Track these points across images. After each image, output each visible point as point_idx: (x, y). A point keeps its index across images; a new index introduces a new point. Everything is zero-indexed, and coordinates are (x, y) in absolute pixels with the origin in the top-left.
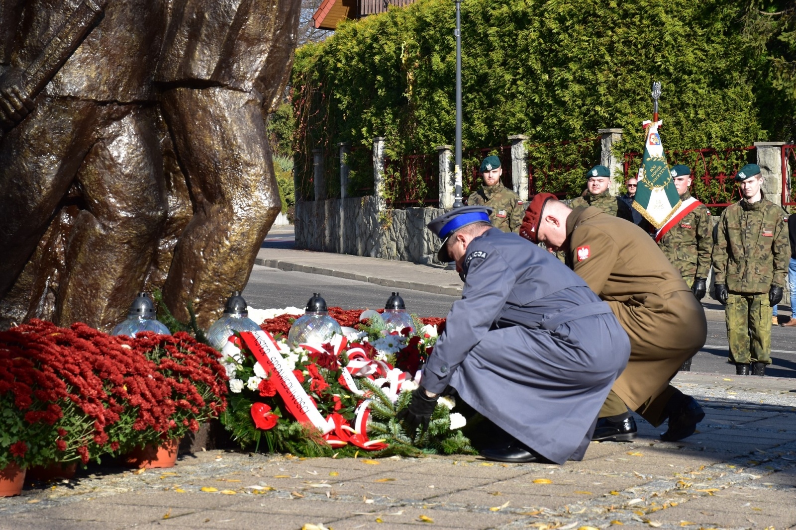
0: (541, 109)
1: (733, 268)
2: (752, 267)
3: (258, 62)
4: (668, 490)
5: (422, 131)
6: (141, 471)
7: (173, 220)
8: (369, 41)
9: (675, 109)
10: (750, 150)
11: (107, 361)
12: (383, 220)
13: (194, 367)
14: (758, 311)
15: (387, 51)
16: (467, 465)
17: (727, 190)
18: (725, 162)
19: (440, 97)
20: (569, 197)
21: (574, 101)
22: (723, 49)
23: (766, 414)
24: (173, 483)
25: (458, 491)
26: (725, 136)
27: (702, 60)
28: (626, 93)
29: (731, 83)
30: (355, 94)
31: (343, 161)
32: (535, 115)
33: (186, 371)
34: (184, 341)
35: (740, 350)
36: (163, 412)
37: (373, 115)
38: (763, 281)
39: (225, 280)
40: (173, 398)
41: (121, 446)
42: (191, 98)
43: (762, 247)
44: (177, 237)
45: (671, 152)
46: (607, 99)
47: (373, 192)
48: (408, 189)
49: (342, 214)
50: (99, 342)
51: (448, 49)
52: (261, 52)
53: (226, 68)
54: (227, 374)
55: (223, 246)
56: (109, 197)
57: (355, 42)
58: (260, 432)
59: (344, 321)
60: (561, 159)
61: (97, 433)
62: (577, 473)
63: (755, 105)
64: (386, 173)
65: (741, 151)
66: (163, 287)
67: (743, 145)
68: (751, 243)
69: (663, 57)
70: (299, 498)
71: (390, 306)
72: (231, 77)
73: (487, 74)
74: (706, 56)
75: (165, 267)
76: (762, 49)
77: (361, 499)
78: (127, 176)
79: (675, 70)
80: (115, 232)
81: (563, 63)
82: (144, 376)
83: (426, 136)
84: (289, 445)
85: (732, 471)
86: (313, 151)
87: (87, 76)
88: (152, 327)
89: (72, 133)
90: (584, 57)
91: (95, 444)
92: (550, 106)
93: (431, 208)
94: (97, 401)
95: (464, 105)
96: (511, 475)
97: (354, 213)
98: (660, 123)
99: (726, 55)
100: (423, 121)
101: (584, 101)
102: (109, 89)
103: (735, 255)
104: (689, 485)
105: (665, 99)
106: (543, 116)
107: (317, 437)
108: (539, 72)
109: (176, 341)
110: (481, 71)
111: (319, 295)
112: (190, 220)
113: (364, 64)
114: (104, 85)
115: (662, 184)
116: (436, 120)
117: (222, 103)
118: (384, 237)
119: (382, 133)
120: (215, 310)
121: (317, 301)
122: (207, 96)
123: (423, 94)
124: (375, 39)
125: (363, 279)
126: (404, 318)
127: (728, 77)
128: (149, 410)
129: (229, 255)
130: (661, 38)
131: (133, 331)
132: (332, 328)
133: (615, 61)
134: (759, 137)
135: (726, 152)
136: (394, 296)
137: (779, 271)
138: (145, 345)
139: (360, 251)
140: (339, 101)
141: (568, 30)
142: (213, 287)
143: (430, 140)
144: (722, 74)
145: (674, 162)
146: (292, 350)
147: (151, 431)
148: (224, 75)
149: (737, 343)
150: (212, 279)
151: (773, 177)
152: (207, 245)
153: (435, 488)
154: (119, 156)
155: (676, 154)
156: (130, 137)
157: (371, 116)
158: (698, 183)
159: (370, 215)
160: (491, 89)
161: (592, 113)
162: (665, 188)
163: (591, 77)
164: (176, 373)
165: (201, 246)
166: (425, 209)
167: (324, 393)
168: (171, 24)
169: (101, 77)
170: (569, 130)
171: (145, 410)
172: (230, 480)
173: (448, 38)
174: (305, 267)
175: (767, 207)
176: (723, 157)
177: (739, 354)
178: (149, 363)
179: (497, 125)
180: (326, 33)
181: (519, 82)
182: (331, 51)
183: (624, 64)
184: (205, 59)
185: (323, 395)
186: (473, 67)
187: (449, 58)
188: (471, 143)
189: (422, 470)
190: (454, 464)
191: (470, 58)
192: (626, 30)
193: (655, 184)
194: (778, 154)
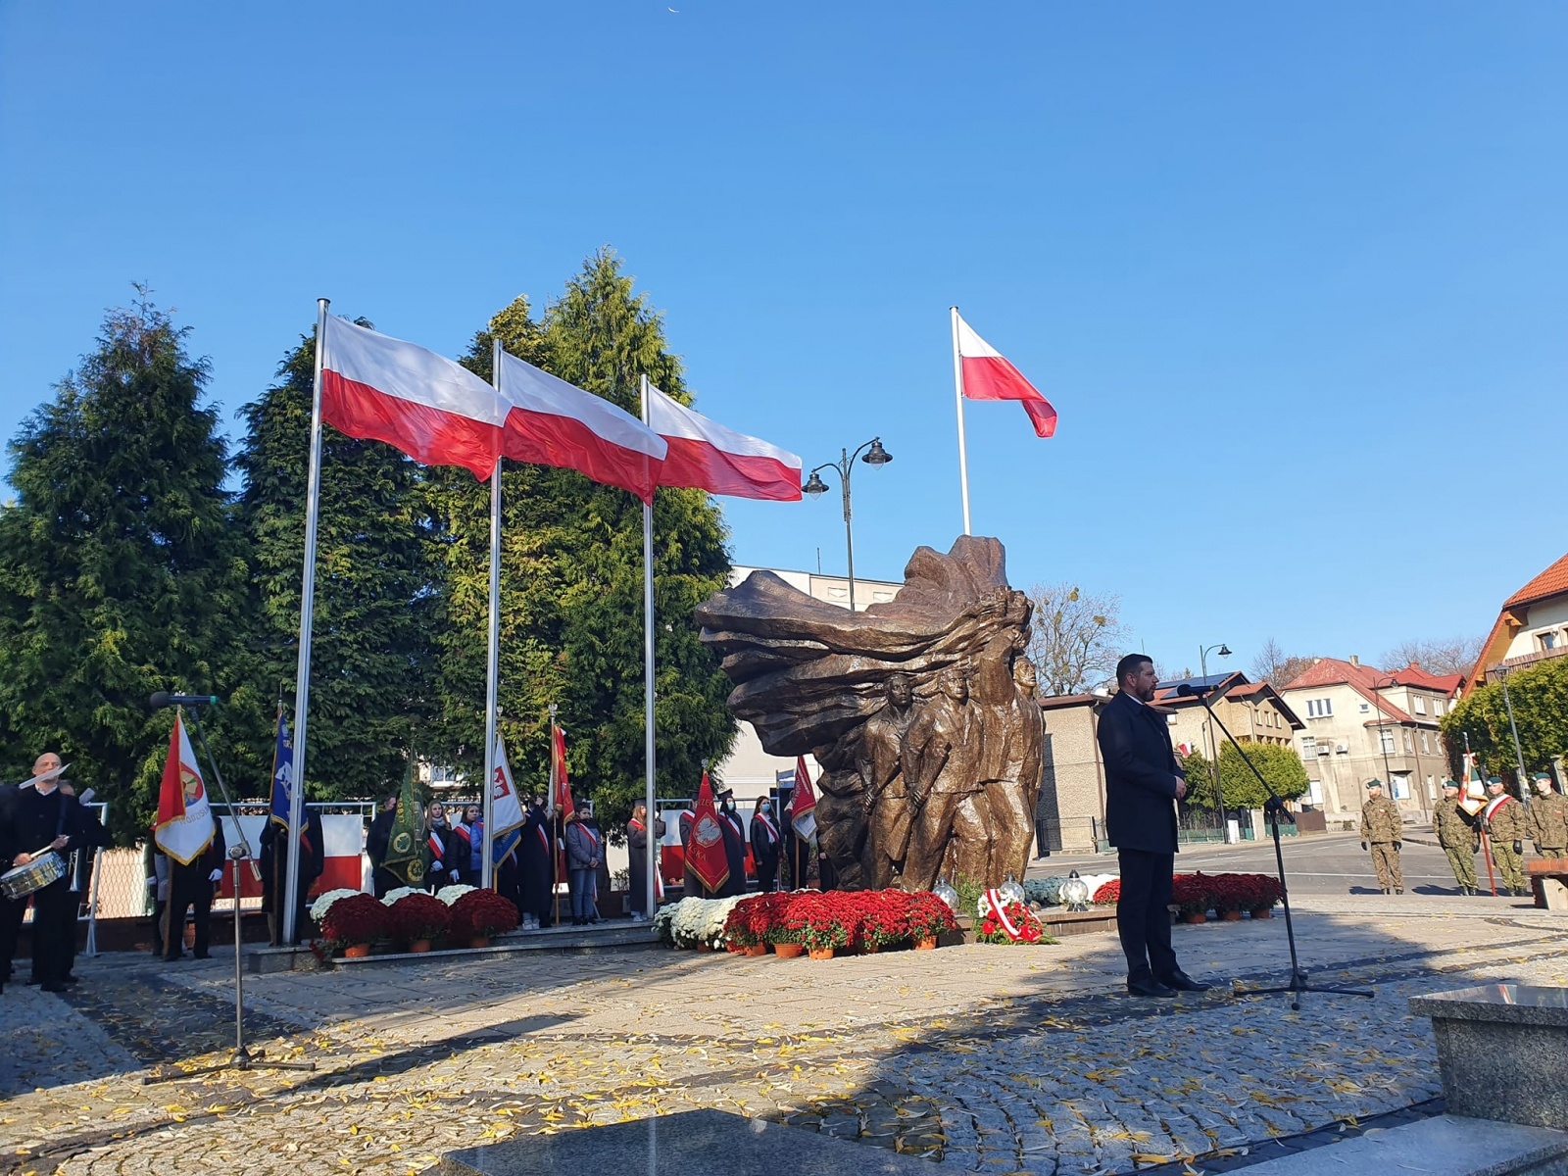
3: (1018, 769)
15: (1477, 714)
32: (1563, 743)
52: (1019, 764)
53: (1003, 773)
56: (965, 833)
73: (1530, 721)
78: (970, 823)
87: (946, 783)
89: (943, 807)
102: (956, 787)
114: (953, 786)
122: (998, 786)
129: (1013, 855)
142: (1009, 869)
148: (1003, 776)
154: (966, 815)
156: (970, 806)
160: (1535, 730)
168: (980, 757)
169: (951, 782)
179: (1543, 751)
181: (1550, 725)
184: (993, 770)
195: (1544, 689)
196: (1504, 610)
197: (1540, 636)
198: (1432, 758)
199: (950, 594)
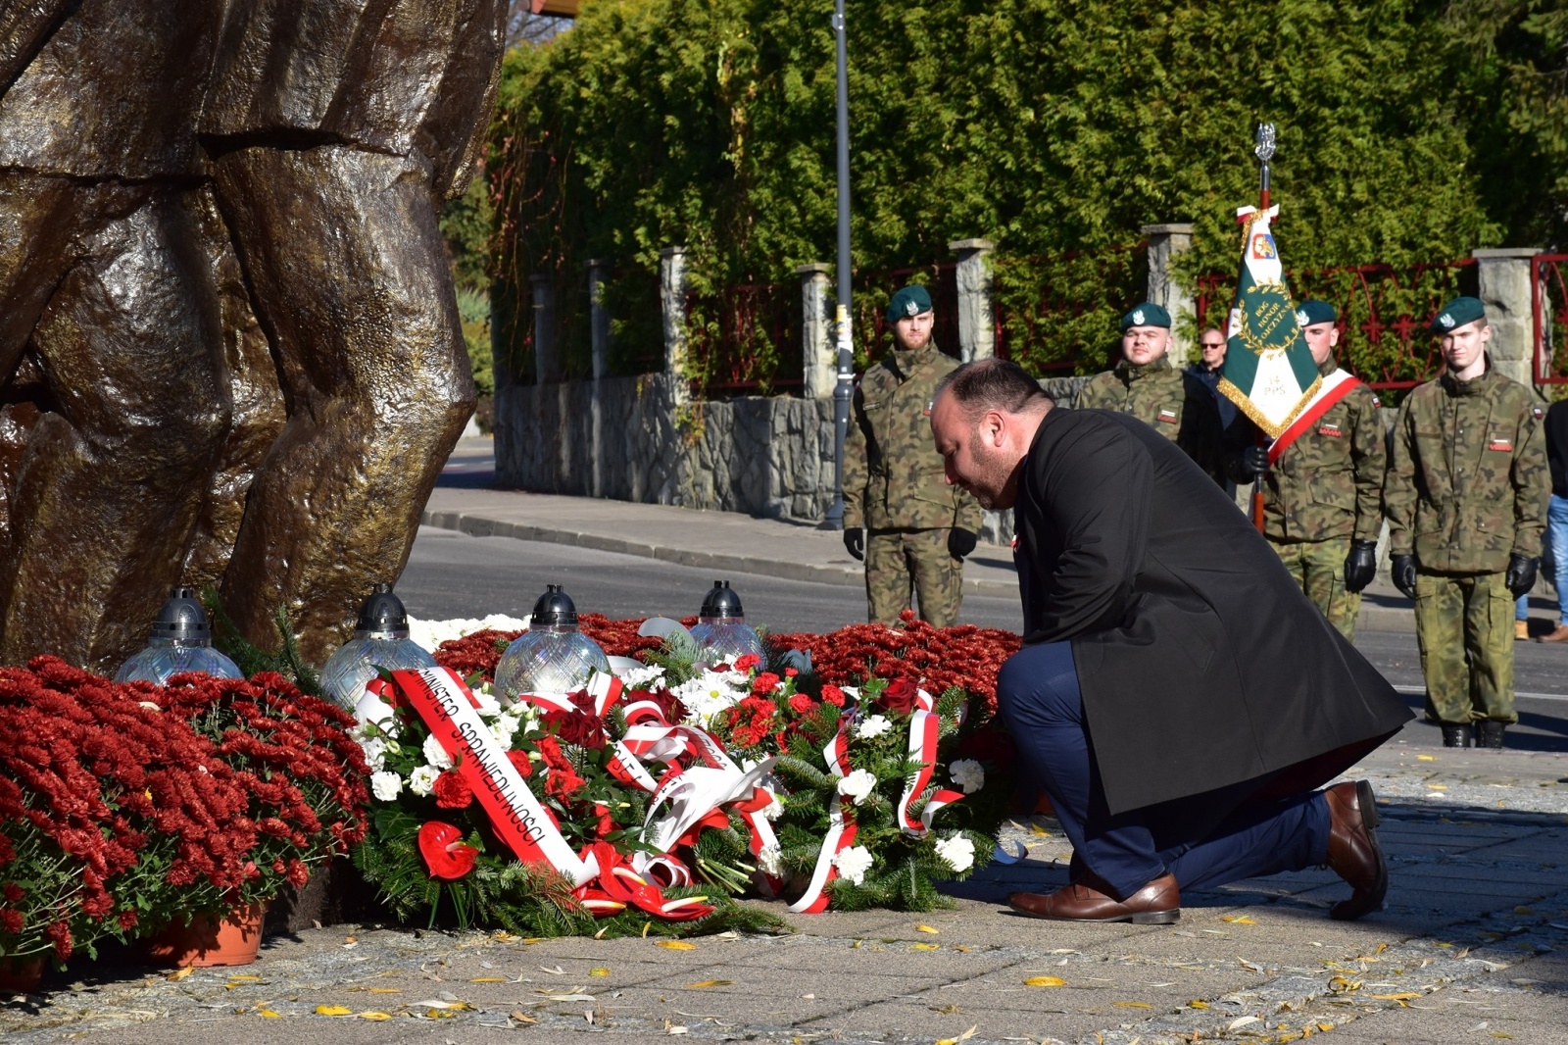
0: (1020, 185)
1: (1428, 520)
2: (1470, 516)
3: (422, 91)
4: (1312, 996)
5: (766, 234)
6: (182, 974)
7: (243, 431)
8: (648, 41)
9: (1304, 181)
10: (1463, 267)
11: (109, 738)
12: (685, 425)
13: (296, 747)
14: (1484, 610)
15: (687, 62)
16: (882, 948)
17: (1417, 352)
18: (1411, 294)
19: (802, 158)
20: (1082, 371)
21: (1090, 167)
22: (1404, 52)
23: (1513, 831)
24: (253, 998)
25: (867, 1004)
26: (1411, 238)
27: (1360, 75)
28: (1199, 148)
29: (1421, 124)
30: (619, 156)
31: (595, 299)
32: (1006, 196)
33: (280, 756)
34: (275, 692)
35: (1449, 695)
36: (230, 844)
37: (660, 199)
38: (1494, 547)
39: (358, 559)
40: (251, 816)
41: (141, 920)
42: (278, 168)
43: (1489, 474)
44: (252, 467)
45: (1297, 273)
46: (1159, 160)
47: (662, 366)
48: (737, 359)
49: (596, 411)
50: (91, 697)
51: (818, 58)
52: (429, 70)
53: (353, 104)
54: (367, 762)
55: (352, 487)
56: (105, 383)
57: (618, 43)
58: (438, 885)
59: (611, 643)
60: (1061, 290)
61: (89, 893)
62: (1117, 962)
63: (1471, 169)
64: (689, 323)
65: (1445, 269)
66: (224, 576)
67: (1449, 257)
68: (1465, 466)
69: (1278, 69)
70: (528, 1025)
71: (710, 610)
72: (364, 123)
73: (902, 108)
74: (1369, 66)
75: (227, 533)
76: (1485, 50)
77: (659, 1024)
78: (142, 337)
79: (1302, 96)
80: (119, 459)
81: (1065, 83)
82: (190, 769)
83: (773, 245)
84: (500, 912)
85: (1445, 954)
86: (533, 278)
87: (53, 123)
88: (203, 663)
89: (22, 246)
90: (1109, 71)
91: (84, 916)
92: (1038, 176)
93: (787, 398)
94: (90, 823)
95: (855, 177)
96: (976, 968)
97: (622, 411)
98: (1274, 211)
99: (1411, 64)
100: (767, 212)
101: (1110, 167)
102: (101, 151)
103: (1433, 493)
104: (1356, 986)
105: (1283, 159)
106: (1024, 199)
107: (562, 893)
108: (1014, 104)
109: (256, 691)
110: (890, 104)
111: (559, 588)
112: (280, 431)
113: (638, 90)
114: (88, 142)
115: (1280, 342)
116: (794, 209)
117: (345, 178)
118: (687, 463)
119: (679, 239)
120: (337, 624)
121: (555, 601)
122: (313, 165)
123: (766, 154)
124: (660, 36)
125: (644, 551)
126: (741, 635)
127: (1415, 110)
128: (199, 842)
129: (366, 506)
130: (1273, 30)
131: (162, 672)
132: (588, 659)
133: (1176, 79)
134: (1482, 239)
135: (1415, 272)
136: (719, 589)
137: (1527, 524)
138: (190, 702)
139: (636, 491)
140: (587, 170)
141: (1075, 13)
142: (332, 574)
143: (783, 253)
144: (1403, 105)
145: (1303, 295)
146: (504, 709)
147: (207, 886)
148: (349, 120)
149: (1443, 679)
150: (330, 557)
151: (1514, 324)
152: (318, 484)
153: (818, 1000)
154: (125, 296)
155: (1307, 278)
156: (149, 254)
157: (655, 203)
158: (1356, 340)
159: (656, 414)
160: (911, 143)
161: (1128, 191)
162: (1288, 350)
163: (1125, 115)
164: (257, 761)
165: (305, 487)
166: (774, 401)
167: (575, 799)
168: (232, 11)
169: (82, 124)
170: (1083, 227)
171: (192, 841)
172: (376, 990)
173: (819, 32)
174: (519, 528)
175: (1499, 387)
176: (1407, 282)
177: (1447, 702)
178: (199, 739)
179: (926, 219)
180: (554, 23)
181: (971, 127)
182: (567, 63)
183: (1195, 85)
184: (309, 84)
185: (572, 804)
186: (873, 94)
187: (821, 77)
188: (870, 257)
189: (786, 961)
190: (854, 946)
191: (867, 76)
192: (1197, 11)
193: (1266, 343)
194: (1523, 274)
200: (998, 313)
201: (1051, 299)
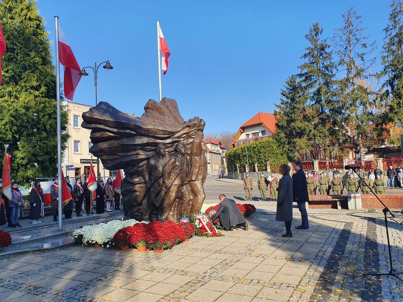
3: (201, 177)
7: (191, 199)
8: (235, 151)
12: (239, 175)
15: (238, 152)
19: (245, 158)
21: (263, 158)
29: (284, 155)
30: (234, 158)
31: (233, 167)
32: (258, 160)
44: (192, 201)
47: (237, 171)
48: (242, 170)
51: (245, 152)
52: (202, 175)
54: (197, 225)
57: (233, 151)
63: (287, 158)
64: (239, 168)
69: (274, 152)
73: (251, 155)
74: (280, 151)
75: (191, 206)
76: (287, 150)
78: (184, 194)
79: (276, 153)
81: (261, 153)
83: (243, 163)
84: (206, 235)
87: (178, 181)
89: (177, 189)
90: (263, 152)
92: (260, 159)
95: (248, 159)
97: (235, 174)
99: (283, 151)
100: (243, 161)
107: (209, 234)
108: (258, 154)
112: (194, 199)
113: (235, 154)
116: (245, 161)
118: (239, 177)
119: (238, 163)
120: (197, 212)
122: (194, 182)
123: (243, 158)
125: (236, 183)
129: (199, 204)
130: (274, 149)
133: (268, 152)
139: (236, 179)
140: (232, 159)
141: (261, 149)
144: (282, 154)
148: (197, 179)
150: (197, 208)
152: (196, 203)
154: (183, 191)
156: (185, 189)
157: (236, 161)
159: (237, 174)
160: (251, 157)
161: (265, 160)
163: (265, 155)
166: (244, 173)
168: (189, 173)
170: (262, 162)
173: (245, 150)
179: (253, 161)
181: (255, 156)
182: (231, 152)
184: (194, 177)
186: (249, 154)
188: (249, 164)
192: (269, 148)
194: (291, 164)
195: (255, 148)
196: (240, 128)
197: (246, 135)
198: (214, 160)
199: (167, 117)
200: (258, 167)
201: (261, 166)
